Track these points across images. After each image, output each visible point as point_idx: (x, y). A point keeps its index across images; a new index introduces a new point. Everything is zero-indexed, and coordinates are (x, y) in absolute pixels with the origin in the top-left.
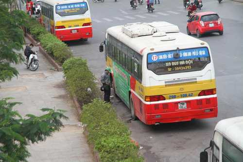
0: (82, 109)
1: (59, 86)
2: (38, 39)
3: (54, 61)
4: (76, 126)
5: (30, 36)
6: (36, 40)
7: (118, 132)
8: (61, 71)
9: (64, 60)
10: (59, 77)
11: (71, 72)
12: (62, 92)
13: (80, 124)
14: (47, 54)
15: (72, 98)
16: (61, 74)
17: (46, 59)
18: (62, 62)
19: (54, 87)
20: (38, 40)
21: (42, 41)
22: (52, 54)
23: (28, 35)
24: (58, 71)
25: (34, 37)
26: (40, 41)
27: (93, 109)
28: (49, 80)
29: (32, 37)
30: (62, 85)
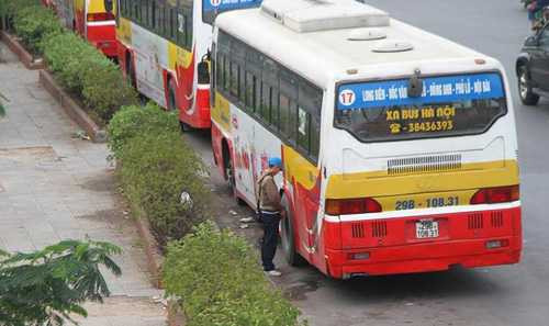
0: (164, 252)
1: (96, 185)
2: (37, 49)
3: (83, 114)
4: (145, 299)
5: (14, 40)
6: (31, 51)
7: (269, 321)
8: (102, 142)
9: (112, 110)
10: (97, 158)
11: (132, 147)
12: (105, 202)
13: (157, 295)
14: (62, 93)
15: (133, 220)
16: (104, 150)
17: (57, 106)
18: (106, 117)
19: (83, 187)
20: (36, 52)
21: (49, 55)
22: (76, 92)
23: (9, 36)
24: (94, 141)
25: (25, 43)
26: (41, 54)
27: (198, 253)
28: (69, 167)
29: (20, 42)
30: (104, 182)
